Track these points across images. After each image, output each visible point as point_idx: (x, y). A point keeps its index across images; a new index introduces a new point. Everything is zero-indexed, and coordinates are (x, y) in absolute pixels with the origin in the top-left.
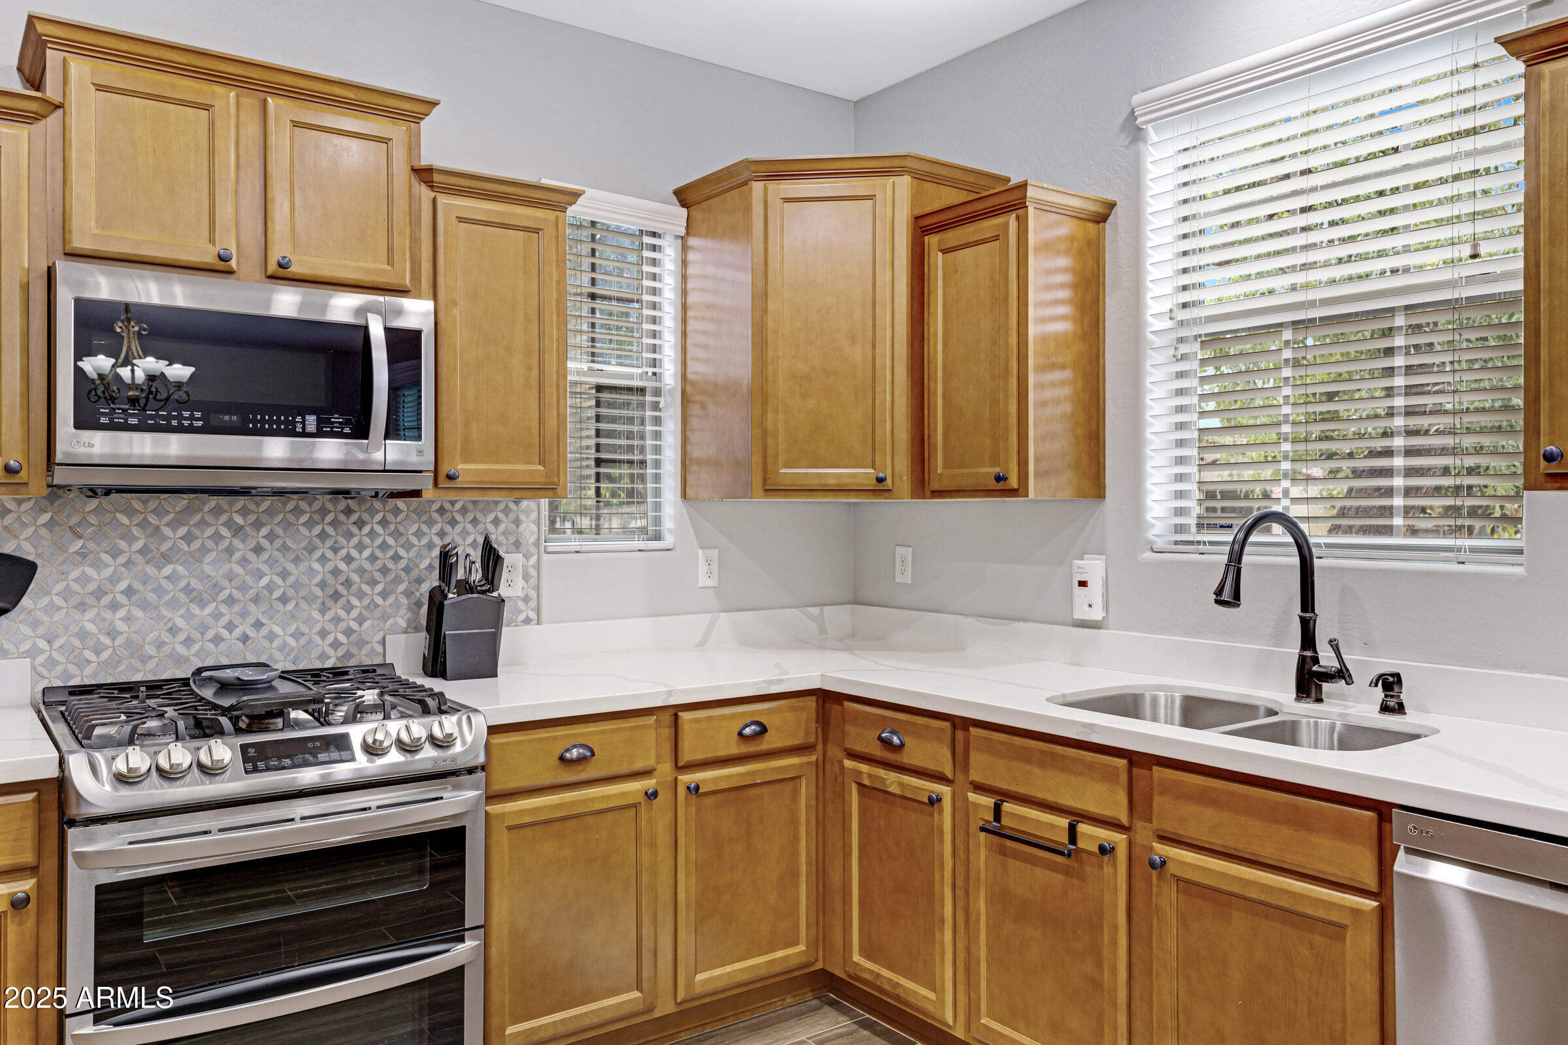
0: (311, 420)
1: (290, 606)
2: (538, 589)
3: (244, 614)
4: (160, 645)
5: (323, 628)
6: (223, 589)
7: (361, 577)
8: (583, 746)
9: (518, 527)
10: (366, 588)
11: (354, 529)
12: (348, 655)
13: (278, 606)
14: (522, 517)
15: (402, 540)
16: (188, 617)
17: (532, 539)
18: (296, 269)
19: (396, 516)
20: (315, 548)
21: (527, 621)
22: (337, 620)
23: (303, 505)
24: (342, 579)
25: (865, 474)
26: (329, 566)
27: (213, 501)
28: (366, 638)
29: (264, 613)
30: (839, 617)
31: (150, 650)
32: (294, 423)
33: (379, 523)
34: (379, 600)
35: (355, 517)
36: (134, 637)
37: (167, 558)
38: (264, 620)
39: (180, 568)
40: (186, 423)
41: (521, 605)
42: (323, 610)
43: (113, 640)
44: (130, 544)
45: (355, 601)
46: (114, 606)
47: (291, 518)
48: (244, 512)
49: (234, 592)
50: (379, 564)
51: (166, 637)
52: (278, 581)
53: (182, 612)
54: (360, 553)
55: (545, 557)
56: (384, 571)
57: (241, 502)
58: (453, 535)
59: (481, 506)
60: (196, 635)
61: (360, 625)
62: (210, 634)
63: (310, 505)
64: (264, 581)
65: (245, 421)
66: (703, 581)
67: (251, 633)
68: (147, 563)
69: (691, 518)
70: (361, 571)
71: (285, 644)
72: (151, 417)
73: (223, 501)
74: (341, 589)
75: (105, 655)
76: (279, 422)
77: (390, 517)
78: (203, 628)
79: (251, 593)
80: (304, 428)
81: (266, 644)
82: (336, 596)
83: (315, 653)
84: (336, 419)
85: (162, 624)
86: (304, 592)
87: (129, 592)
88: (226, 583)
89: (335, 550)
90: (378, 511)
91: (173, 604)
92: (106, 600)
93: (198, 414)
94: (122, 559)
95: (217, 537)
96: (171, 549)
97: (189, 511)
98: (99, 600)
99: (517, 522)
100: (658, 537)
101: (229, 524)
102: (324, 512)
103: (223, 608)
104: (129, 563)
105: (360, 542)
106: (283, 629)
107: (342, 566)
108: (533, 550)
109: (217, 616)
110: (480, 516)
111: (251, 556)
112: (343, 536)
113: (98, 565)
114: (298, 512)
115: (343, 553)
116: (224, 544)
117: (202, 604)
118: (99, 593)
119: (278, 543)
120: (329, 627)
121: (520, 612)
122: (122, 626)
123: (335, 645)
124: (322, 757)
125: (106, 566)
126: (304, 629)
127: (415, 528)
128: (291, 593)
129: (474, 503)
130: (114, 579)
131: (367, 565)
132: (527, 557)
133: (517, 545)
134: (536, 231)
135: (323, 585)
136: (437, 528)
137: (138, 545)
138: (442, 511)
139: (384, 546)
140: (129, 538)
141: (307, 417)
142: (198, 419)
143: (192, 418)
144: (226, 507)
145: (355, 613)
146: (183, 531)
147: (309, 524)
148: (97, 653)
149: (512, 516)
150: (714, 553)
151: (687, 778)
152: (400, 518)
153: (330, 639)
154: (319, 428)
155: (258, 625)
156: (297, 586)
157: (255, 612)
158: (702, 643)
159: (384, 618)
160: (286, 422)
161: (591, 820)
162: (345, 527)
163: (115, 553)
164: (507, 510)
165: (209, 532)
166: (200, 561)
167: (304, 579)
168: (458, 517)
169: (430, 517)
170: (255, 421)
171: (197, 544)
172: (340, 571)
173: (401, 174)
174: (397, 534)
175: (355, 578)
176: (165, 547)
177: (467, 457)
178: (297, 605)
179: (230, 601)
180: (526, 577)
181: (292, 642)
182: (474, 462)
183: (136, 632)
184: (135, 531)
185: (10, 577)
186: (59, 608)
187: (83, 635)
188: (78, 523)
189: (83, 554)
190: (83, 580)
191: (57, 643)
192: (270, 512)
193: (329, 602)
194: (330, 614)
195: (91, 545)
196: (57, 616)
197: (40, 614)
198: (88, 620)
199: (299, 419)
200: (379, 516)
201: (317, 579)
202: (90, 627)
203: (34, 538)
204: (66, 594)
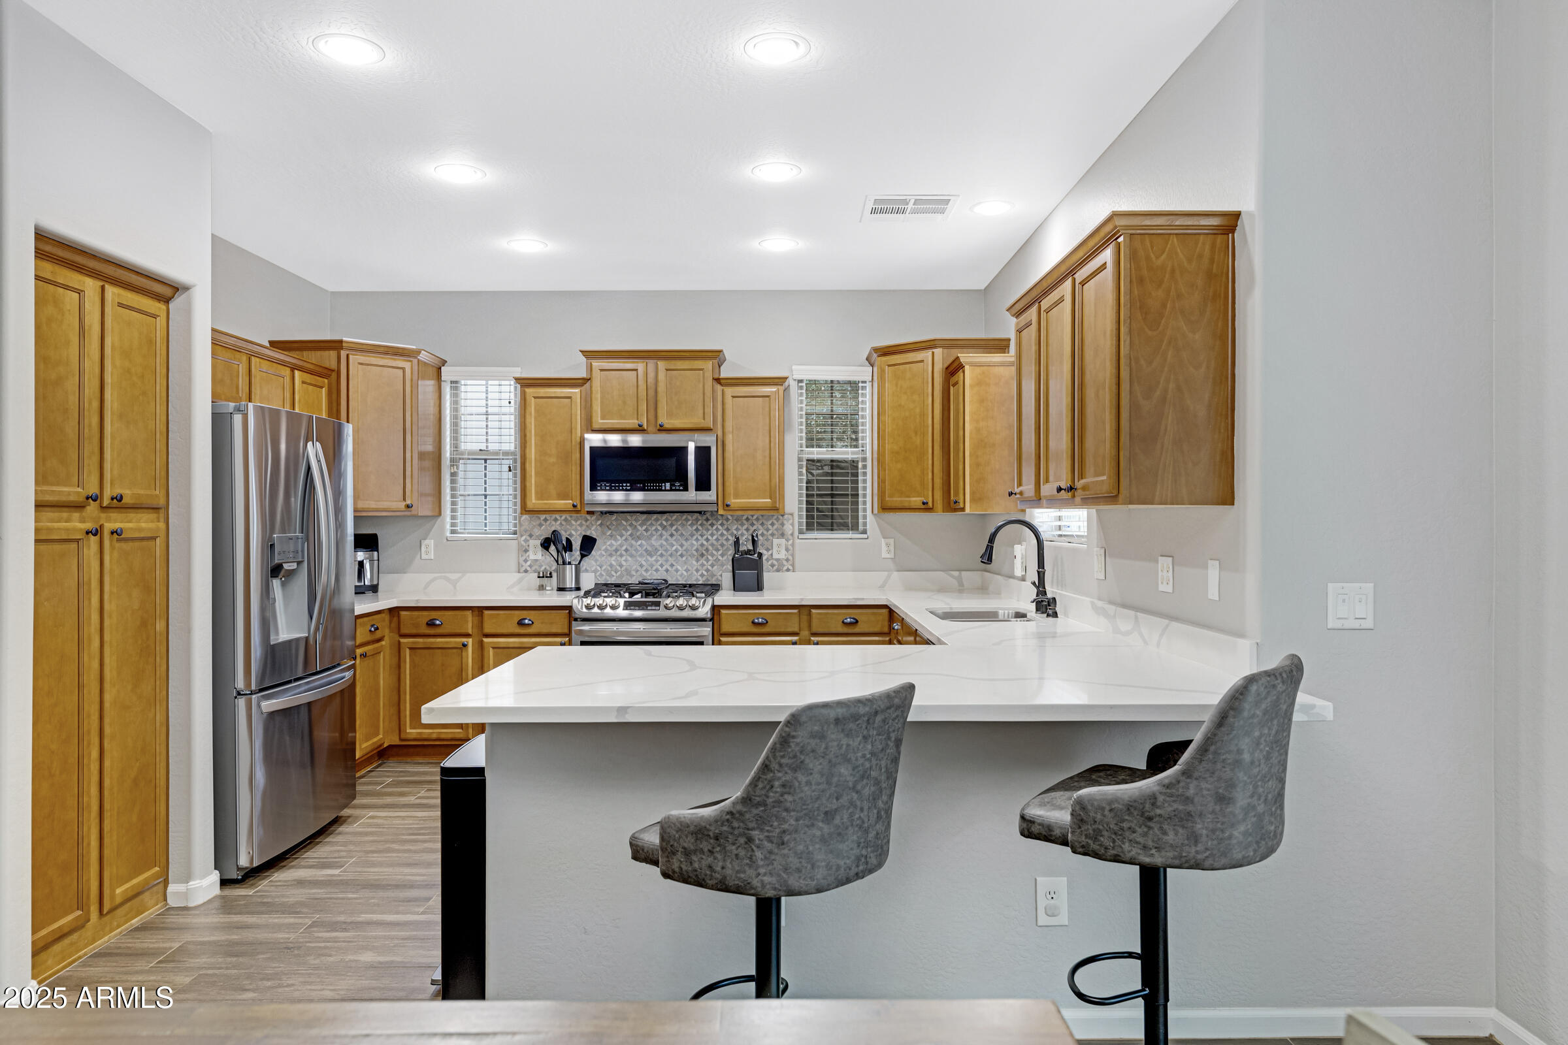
0: (668, 485)
1: (684, 559)
2: (793, 555)
3: (667, 561)
4: (637, 571)
5: (697, 568)
6: (659, 550)
7: (712, 547)
8: (764, 619)
9: (783, 526)
10: (714, 552)
11: (710, 527)
12: (707, 580)
13: (680, 558)
14: (785, 522)
15: (730, 532)
16: (647, 561)
17: (790, 532)
18: (667, 426)
19: (727, 521)
20: (694, 535)
21: (788, 570)
22: (703, 565)
23: (689, 517)
24: (705, 548)
25: (916, 501)
26: (700, 543)
27: (655, 516)
28: (715, 573)
29: (674, 561)
30: (972, 578)
31: (634, 573)
32: (661, 486)
33: (720, 525)
34: (720, 558)
35: (710, 522)
37: (639, 538)
38: (674, 564)
39: (643, 542)
40: (624, 488)
41: (785, 563)
42: (697, 561)
43: (621, 568)
45: (710, 558)
46: (621, 556)
47: (684, 522)
48: (667, 520)
49: (663, 552)
50: (720, 542)
51: (639, 568)
52: (679, 548)
53: (645, 559)
54: (712, 537)
55: (798, 541)
56: (722, 545)
57: (665, 516)
58: (752, 530)
59: (765, 517)
61: (712, 567)
62: (654, 568)
64: (674, 548)
65: (644, 486)
66: (885, 555)
67: (669, 568)
68: (632, 539)
69: (878, 524)
70: (712, 545)
72: (613, 486)
73: (659, 516)
74: (704, 552)
76: (656, 486)
77: (725, 522)
78: (652, 566)
79: (669, 553)
80: (665, 488)
82: (702, 555)
83: (694, 578)
84: (677, 484)
85: (637, 563)
86: (689, 553)
87: (626, 550)
91: (641, 555)
92: (618, 553)
93: (628, 485)
94: (624, 538)
95: (657, 530)
96: (641, 534)
97: (647, 520)
98: (616, 552)
99: (783, 524)
100: (865, 532)
101: (661, 525)
102: (697, 520)
103: (659, 558)
104: (626, 539)
105: (712, 533)
106: (682, 568)
107: (705, 543)
108: (790, 537)
109: (657, 561)
111: (669, 538)
112: (705, 530)
113: (616, 540)
114: (687, 520)
115: (705, 537)
116: (659, 533)
117: (651, 556)
119: (679, 532)
120: (699, 568)
121: (784, 566)
122: (624, 563)
123: (702, 575)
124: (649, 608)
125: (619, 540)
126: (690, 568)
127: (735, 527)
128: (684, 553)
129: (762, 516)
130: (621, 546)
131: (715, 542)
132: (787, 540)
133: (783, 535)
134: (770, 396)
135: (697, 550)
136: (745, 527)
137: (629, 533)
138: (747, 519)
139: (722, 535)
140: (627, 530)
141: (666, 484)
143: (626, 486)
145: (710, 563)
146: (644, 527)
147: (692, 525)
148: (616, 573)
149: (780, 522)
150: (891, 541)
151: (816, 639)
153: (700, 573)
154: (671, 488)
155: (672, 565)
156: (687, 550)
157: (671, 560)
158: (882, 587)
159: (722, 565)
162: (706, 526)
163: (622, 536)
164: (778, 519)
165: (654, 528)
166: (650, 539)
167: (689, 548)
168: (755, 522)
169: (742, 522)
170: (648, 486)
171: (649, 533)
172: (704, 545)
173: (709, 382)
174: (728, 530)
175: (710, 548)
176: (638, 534)
177: (736, 496)
178: (687, 558)
179: (662, 555)
180: (787, 550)
181: (685, 573)
182: (740, 499)
183: (629, 565)
184: (628, 527)
185: (588, 544)
186: (604, 555)
187: (611, 566)
188: (610, 525)
189: (611, 536)
190: (611, 545)
191: (603, 568)
192: (676, 520)
193: (700, 558)
194: (700, 562)
195: (614, 533)
196: (603, 558)
197: (597, 557)
198: (613, 560)
199: (663, 484)
200: (720, 522)
201: (695, 548)
202: (613, 563)
203: (596, 530)
204: (606, 550)
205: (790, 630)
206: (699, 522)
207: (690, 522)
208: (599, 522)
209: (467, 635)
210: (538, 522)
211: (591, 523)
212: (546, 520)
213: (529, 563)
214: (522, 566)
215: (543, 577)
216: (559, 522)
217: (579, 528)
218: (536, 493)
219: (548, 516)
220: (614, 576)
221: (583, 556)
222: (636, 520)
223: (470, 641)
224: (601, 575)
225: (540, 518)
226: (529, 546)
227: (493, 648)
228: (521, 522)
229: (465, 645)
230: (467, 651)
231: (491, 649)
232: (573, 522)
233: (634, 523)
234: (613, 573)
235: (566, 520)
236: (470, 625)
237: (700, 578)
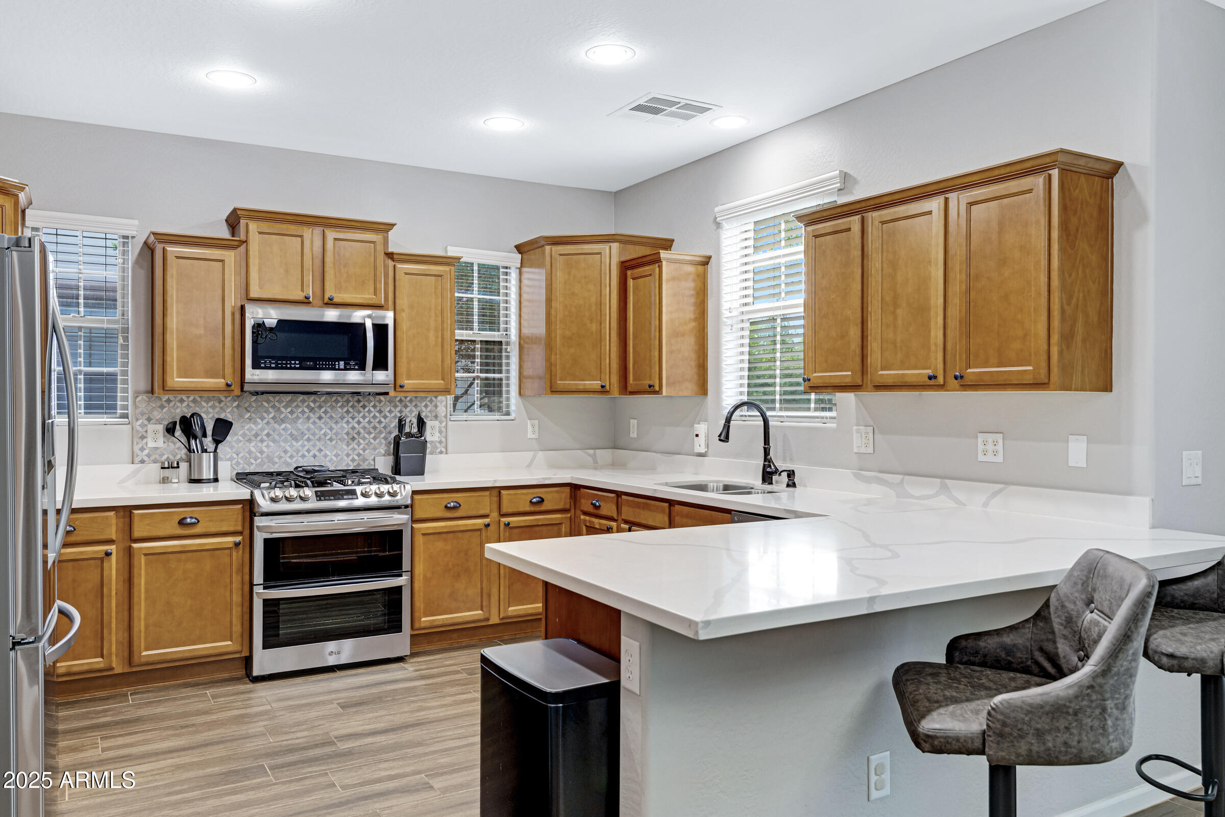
0: (342, 363)
1: (334, 442)
2: (446, 438)
3: (314, 446)
4: (281, 458)
5: (348, 453)
6: (306, 435)
7: (364, 430)
8: (456, 502)
9: (435, 409)
10: (366, 435)
11: (361, 409)
12: (359, 464)
13: (329, 442)
14: (439, 404)
15: (383, 414)
16: (291, 446)
17: (443, 414)
18: (336, 300)
19: (380, 404)
20: (344, 417)
21: (441, 452)
22: (354, 449)
23: (339, 398)
24: (356, 431)
25: (596, 384)
26: (350, 426)
27: (301, 397)
28: (366, 457)
29: (322, 445)
30: (605, 455)
31: (276, 460)
32: (335, 365)
33: (373, 406)
34: (372, 441)
35: (362, 404)
36: (270, 454)
37: (283, 421)
38: (323, 448)
39: (288, 425)
40: (293, 366)
41: (438, 445)
42: (348, 445)
43: (262, 455)
44: (268, 415)
45: (361, 441)
46: (262, 441)
47: (334, 404)
48: (314, 401)
49: (310, 436)
50: (372, 425)
51: (283, 454)
52: (329, 431)
53: (289, 444)
54: (364, 420)
55: (450, 423)
56: (375, 428)
57: (313, 397)
58: (406, 411)
59: (419, 399)
60: (295, 454)
61: (364, 452)
62: (300, 454)
63: (342, 399)
64: (323, 432)
65: (316, 364)
66: (530, 435)
67: (317, 454)
68: (275, 423)
69: (524, 405)
70: (364, 428)
71: (331, 459)
72: (280, 364)
73: (305, 397)
74: (356, 436)
75: (259, 461)
76: (329, 365)
77: (377, 404)
78: (298, 451)
79: (317, 437)
80: (339, 367)
81: (324, 459)
82: (353, 439)
83: (344, 464)
84: (352, 363)
85: (281, 449)
86: (339, 437)
87: (268, 435)
88: (306, 432)
89: (353, 418)
90: (372, 401)
91: (285, 441)
92: (259, 438)
93: (297, 362)
94: (265, 421)
95: (303, 412)
96: (285, 417)
97: (291, 401)
98: (256, 438)
99: (436, 406)
100: (508, 414)
101: (308, 406)
102: (348, 401)
103: (306, 443)
104: (268, 423)
105: (364, 415)
106: (331, 453)
107: (356, 426)
108: (444, 419)
109: (303, 446)
110: (419, 404)
111: (317, 421)
112: (357, 412)
113: (255, 423)
114: (337, 401)
115: (356, 420)
116: (306, 415)
117: (296, 440)
118: (256, 435)
119: (328, 415)
120: (350, 452)
121: (437, 448)
122: (265, 449)
123: (353, 460)
124: (345, 497)
125: (259, 424)
126: (339, 453)
127: (388, 409)
128: (334, 437)
129: (416, 398)
130: (262, 430)
131: (367, 425)
132: (441, 422)
133: (436, 417)
134: (441, 276)
135: (348, 434)
136: (398, 409)
137: (271, 415)
138: (401, 401)
139: (375, 417)
140: (268, 412)
141: (340, 362)
142: (297, 364)
143: (295, 364)
144: (307, 399)
145: (361, 447)
146: (289, 410)
147: (342, 407)
148: (256, 460)
149: (433, 404)
150: (536, 422)
151: (505, 520)
152: (381, 404)
153: (351, 457)
154: (345, 367)
155: (320, 450)
156: (336, 434)
157: (319, 445)
158: (529, 466)
159: (375, 449)
160: (332, 365)
161: (460, 535)
162: (357, 408)
163: (262, 419)
164: (431, 401)
165: (300, 410)
166: (296, 422)
167: (339, 431)
168: (408, 404)
169: (395, 404)
170: (319, 365)
171: (295, 415)
172: (355, 428)
173: (381, 257)
174: (380, 412)
175: (362, 431)
176: (282, 416)
177: (409, 378)
178: (337, 442)
179: (309, 440)
180: (440, 432)
181: (334, 458)
182: (412, 380)
183: (271, 452)
184: (270, 410)
185: (223, 428)
186: (241, 441)
187: (250, 452)
188: (249, 406)
189: (250, 419)
190: (250, 430)
191: (240, 456)
192: (325, 402)
193: (350, 441)
194: (351, 447)
195: (253, 415)
196: (240, 445)
197: (234, 443)
198: (252, 446)
199: (337, 363)
200: (372, 404)
201: (345, 431)
202: (253, 449)
203: (232, 412)
204: (244, 435)
205: (482, 512)
206: (351, 404)
207: (340, 404)
208: (236, 404)
209: (110, 542)
210: (159, 404)
211: (226, 404)
212: (169, 401)
213: (146, 452)
214: (137, 456)
215: (168, 468)
216: (185, 404)
217: (211, 410)
218: (178, 369)
219: (171, 397)
220: (252, 464)
221: (217, 442)
222: (280, 402)
223: (112, 548)
224: (238, 463)
225: (161, 399)
226: (146, 431)
227: (145, 555)
228: (137, 403)
229: (108, 554)
230: (110, 561)
231: (143, 557)
232: (204, 404)
233: (277, 404)
234: (252, 461)
235: (194, 401)
236: (114, 529)
237: (351, 463)
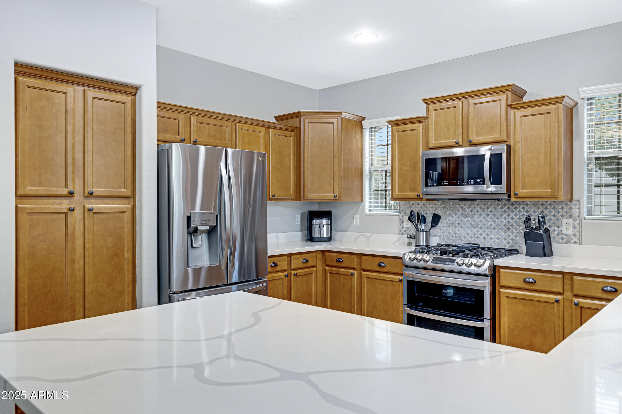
1: (496, 230)
2: (579, 232)
3: (484, 232)
5: (505, 238)
6: (479, 225)
8: (533, 279)
9: (571, 210)
10: (517, 227)
11: (514, 210)
12: (512, 246)
13: (493, 230)
14: (573, 207)
15: (522, 213)
16: (471, 231)
17: (577, 214)
19: (527, 206)
20: (503, 215)
21: (575, 243)
22: (509, 236)
24: (510, 224)
26: (507, 220)
28: (518, 242)
29: (489, 232)
31: (463, 238)
32: (468, 182)
33: (522, 208)
34: (521, 231)
35: (514, 206)
36: (460, 235)
37: (466, 216)
38: (489, 234)
39: (469, 219)
40: (445, 184)
41: (572, 237)
42: (505, 233)
43: (455, 235)
44: (459, 212)
45: (514, 231)
46: (456, 227)
47: (496, 206)
48: (484, 205)
49: (482, 226)
51: (466, 236)
52: (493, 223)
53: (470, 230)
54: (516, 217)
55: (584, 221)
58: (546, 212)
60: (473, 236)
61: (516, 238)
62: (476, 236)
63: (501, 203)
64: (489, 223)
65: (457, 182)
67: (486, 237)
68: (462, 217)
70: (516, 222)
71: (495, 241)
74: (510, 227)
75: (454, 238)
77: (525, 206)
78: (475, 234)
79: (486, 226)
80: (470, 183)
81: (490, 240)
82: (509, 229)
83: (503, 244)
84: (479, 180)
85: (465, 232)
86: (500, 227)
87: (459, 224)
88: (480, 223)
89: (509, 216)
90: (521, 205)
91: (468, 228)
92: (454, 225)
93: (447, 182)
94: (457, 216)
95: (478, 211)
96: (467, 214)
97: (471, 204)
98: (452, 225)
99: (571, 208)
101: (481, 208)
102: (505, 205)
103: (479, 230)
104: (459, 217)
106: (494, 237)
107: (511, 220)
108: (577, 218)
109: (478, 231)
110: (556, 206)
111: (486, 216)
112: (511, 212)
113: (452, 217)
114: (498, 205)
115: (511, 216)
116: (479, 213)
117: (474, 228)
118: (453, 224)
119: (493, 213)
120: (507, 237)
121: (572, 239)
122: (457, 232)
123: (508, 243)
124: (447, 263)
125: (454, 217)
126: (500, 237)
127: (533, 210)
128: (496, 227)
129: (554, 202)
130: (456, 221)
131: (518, 220)
132: (575, 220)
133: (571, 216)
134: (549, 113)
135: (505, 225)
137: (460, 213)
138: (542, 204)
140: (459, 211)
141: (471, 180)
144: (480, 203)
145: (514, 234)
146: (470, 209)
147: (501, 208)
148: (452, 238)
149: (569, 206)
153: (507, 241)
154: (474, 183)
155: (488, 235)
156: (498, 225)
157: (487, 231)
162: (511, 209)
163: (456, 214)
165: (476, 210)
166: (474, 217)
167: (500, 223)
168: (548, 207)
169: (538, 207)
171: (473, 213)
172: (510, 222)
173: (504, 107)
174: (520, 211)
175: (514, 224)
176: (466, 213)
177: (523, 188)
178: (498, 230)
179: (481, 228)
180: (574, 227)
181: (496, 240)
182: (528, 190)
183: (460, 234)
184: (460, 209)
185: (436, 219)
186: (445, 226)
187: (449, 233)
188: (449, 207)
189: (449, 214)
190: (450, 220)
191: (445, 234)
192: (491, 205)
193: (507, 230)
194: (507, 234)
195: (451, 212)
196: (445, 228)
197: (442, 228)
198: (450, 230)
201: (503, 224)
202: (451, 231)
203: (441, 210)
204: (446, 223)
205: (554, 290)
206: (507, 206)
207: (500, 206)
208: (443, 206)
209: (354, 269)
210: (409, 205)
211: (438, 206)
212: (413, 204)
213: (404, 229)
214: (401, 231)
215: (410, 238)
216: (420, 206)
217: (431, 209)
218: (399, 188)
219: (414, 202)
220: (451, 240)
221: (432, 226)
222: (465, 205)
223: (356, 272)
224: (444, 239)
225: (410, 203)
226: (404, 219)
227: (367, 278)
228: (400, 205)
229: (352, 274)
230: (354, 277)
231: (365, 278)
232: (428, 206)
233: (463, 206)
234: (451, 238)
235: (424, 204)
236: (356, 263)
237: (507, 244)
